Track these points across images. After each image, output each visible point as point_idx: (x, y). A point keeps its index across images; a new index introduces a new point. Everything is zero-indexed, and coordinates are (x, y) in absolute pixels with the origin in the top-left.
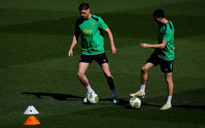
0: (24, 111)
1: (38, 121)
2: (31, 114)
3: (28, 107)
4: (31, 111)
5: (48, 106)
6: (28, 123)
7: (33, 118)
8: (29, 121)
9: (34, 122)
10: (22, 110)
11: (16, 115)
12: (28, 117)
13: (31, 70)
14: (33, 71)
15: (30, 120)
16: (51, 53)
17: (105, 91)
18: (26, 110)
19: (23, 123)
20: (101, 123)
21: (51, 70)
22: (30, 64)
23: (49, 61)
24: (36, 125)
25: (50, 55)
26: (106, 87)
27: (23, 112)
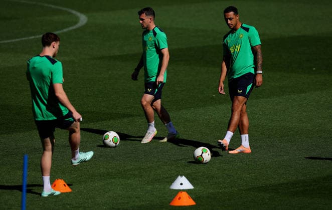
0: (171, 184)
1: (191, 199)
2: (181, 189)
3: (176, 178)
4: (181, 184)
5: (207, 178)
6: (177, 203)
7: (185, 196)
8: (178, 199)
9: (186, 201)
10: (168, 182)
11: (158, 189)
12: (177, 193)
13: (183, 121)
14: (186, 123)
15: (180, 198)
16: (214, 96)
17: (297, 157)
18: (173, 182)
19: (170, 203)
20: (290, 206)
21: (213, 122)
22: (182, 111)
23: (211, 108)
24: (189, 206)
25: (212, 98)
26: (299, 150)
27: (170, 186)
